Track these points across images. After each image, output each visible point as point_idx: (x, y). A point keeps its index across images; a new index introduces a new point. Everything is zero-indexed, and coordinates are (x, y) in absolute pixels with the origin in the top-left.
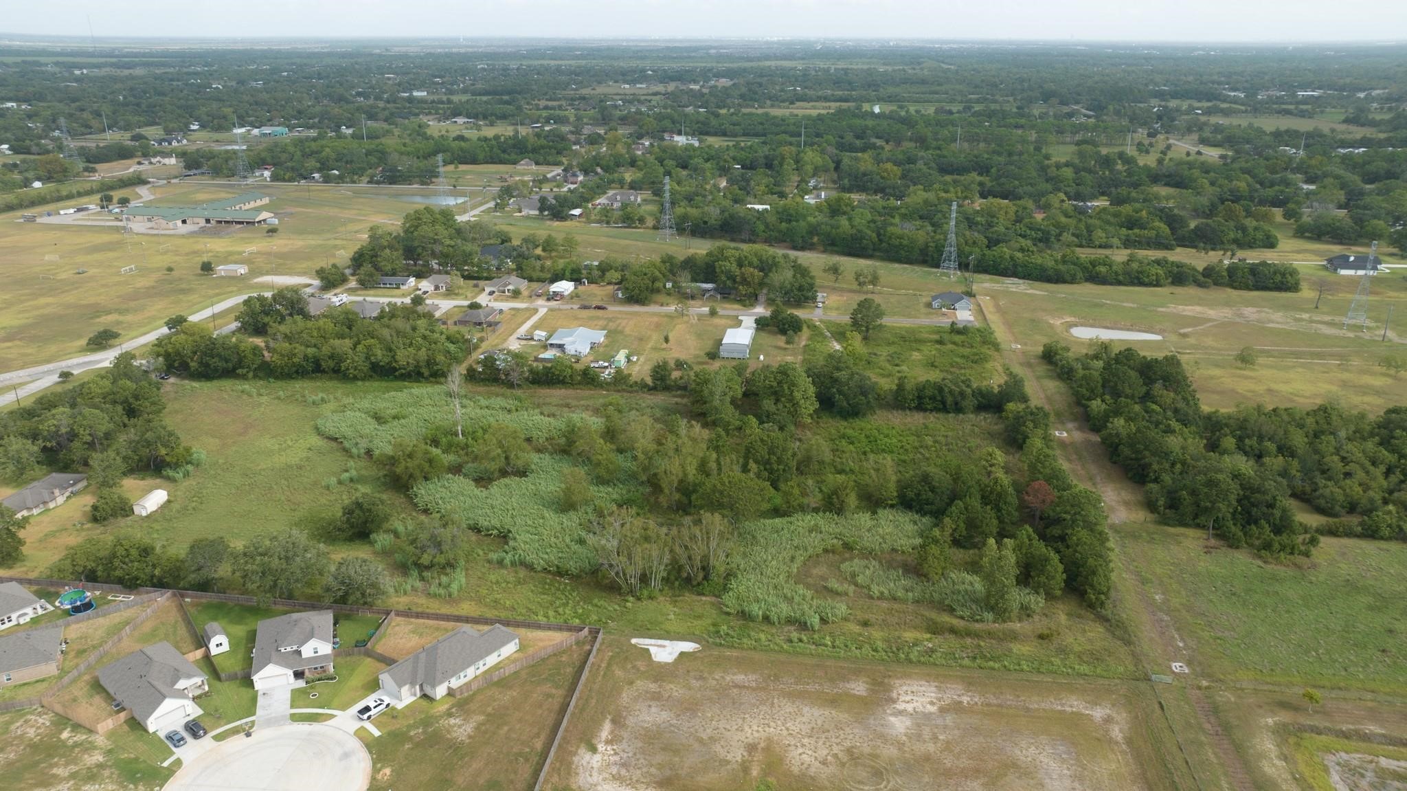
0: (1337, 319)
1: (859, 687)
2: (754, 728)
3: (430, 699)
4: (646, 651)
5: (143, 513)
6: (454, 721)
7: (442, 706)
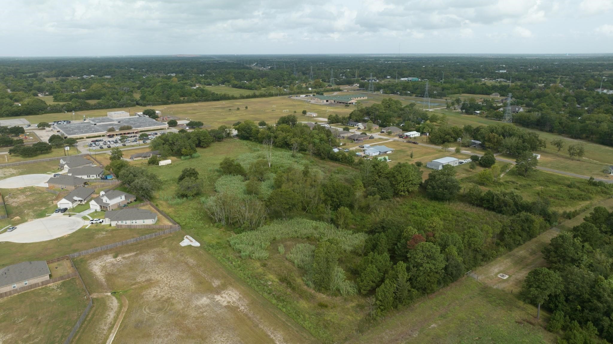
1: (216, 283)
2: (163, 276)
3: (110, 225)
4: (183, 239)
5: (160, 165)
6: (104, 233)
7: (110, 228)
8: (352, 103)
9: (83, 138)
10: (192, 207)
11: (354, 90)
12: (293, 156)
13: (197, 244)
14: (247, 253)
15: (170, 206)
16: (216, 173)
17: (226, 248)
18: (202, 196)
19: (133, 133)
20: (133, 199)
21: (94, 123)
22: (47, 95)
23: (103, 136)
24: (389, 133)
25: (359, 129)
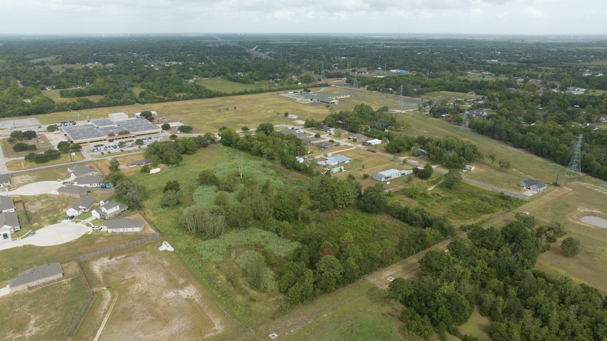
1: (182, 281)
2: (144, 275)
3: (107, 232)
4: (162, 245)
5: (151, 173)
6: (102, 238)
7: (107, 234)
8: (334, 103)
9: (87, 143)
10: (172, 216)
11: (341, 85)
12: (263, 166)
13: (171, 249)
14: (207, 258)
15: (155, 215)
16: (196, 182)
17: (192, 252)
18: (181, 206)
19: (130, 137)
20: (126, 208)
21: (96, 126)
22: (54, 89)
23: (105, 140)
24: (355, 140)
25: (330, 134)
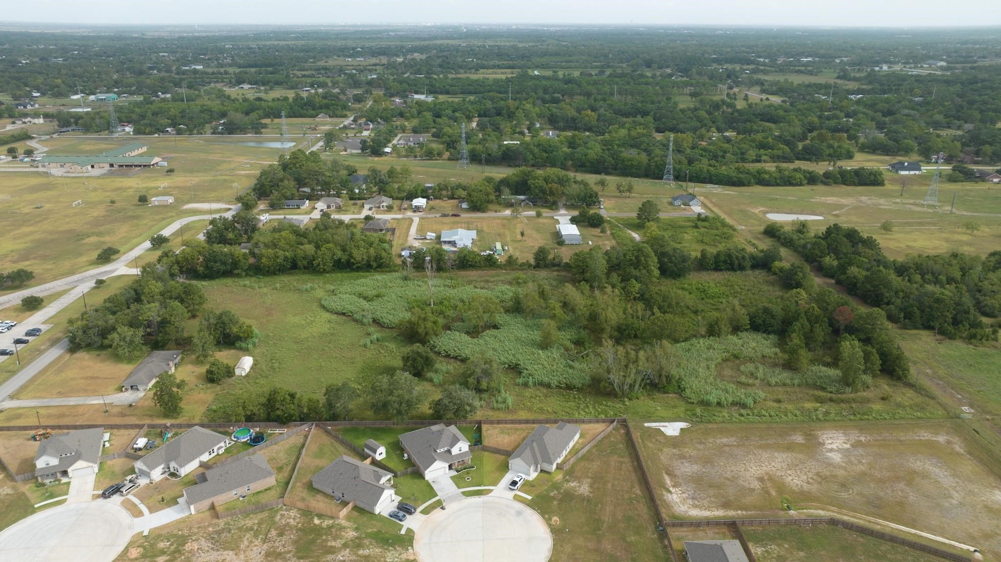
0: (917, 201)
3: (547, 472)
4: (658, 429)
8: (157, 163)
25: (320, 210)
